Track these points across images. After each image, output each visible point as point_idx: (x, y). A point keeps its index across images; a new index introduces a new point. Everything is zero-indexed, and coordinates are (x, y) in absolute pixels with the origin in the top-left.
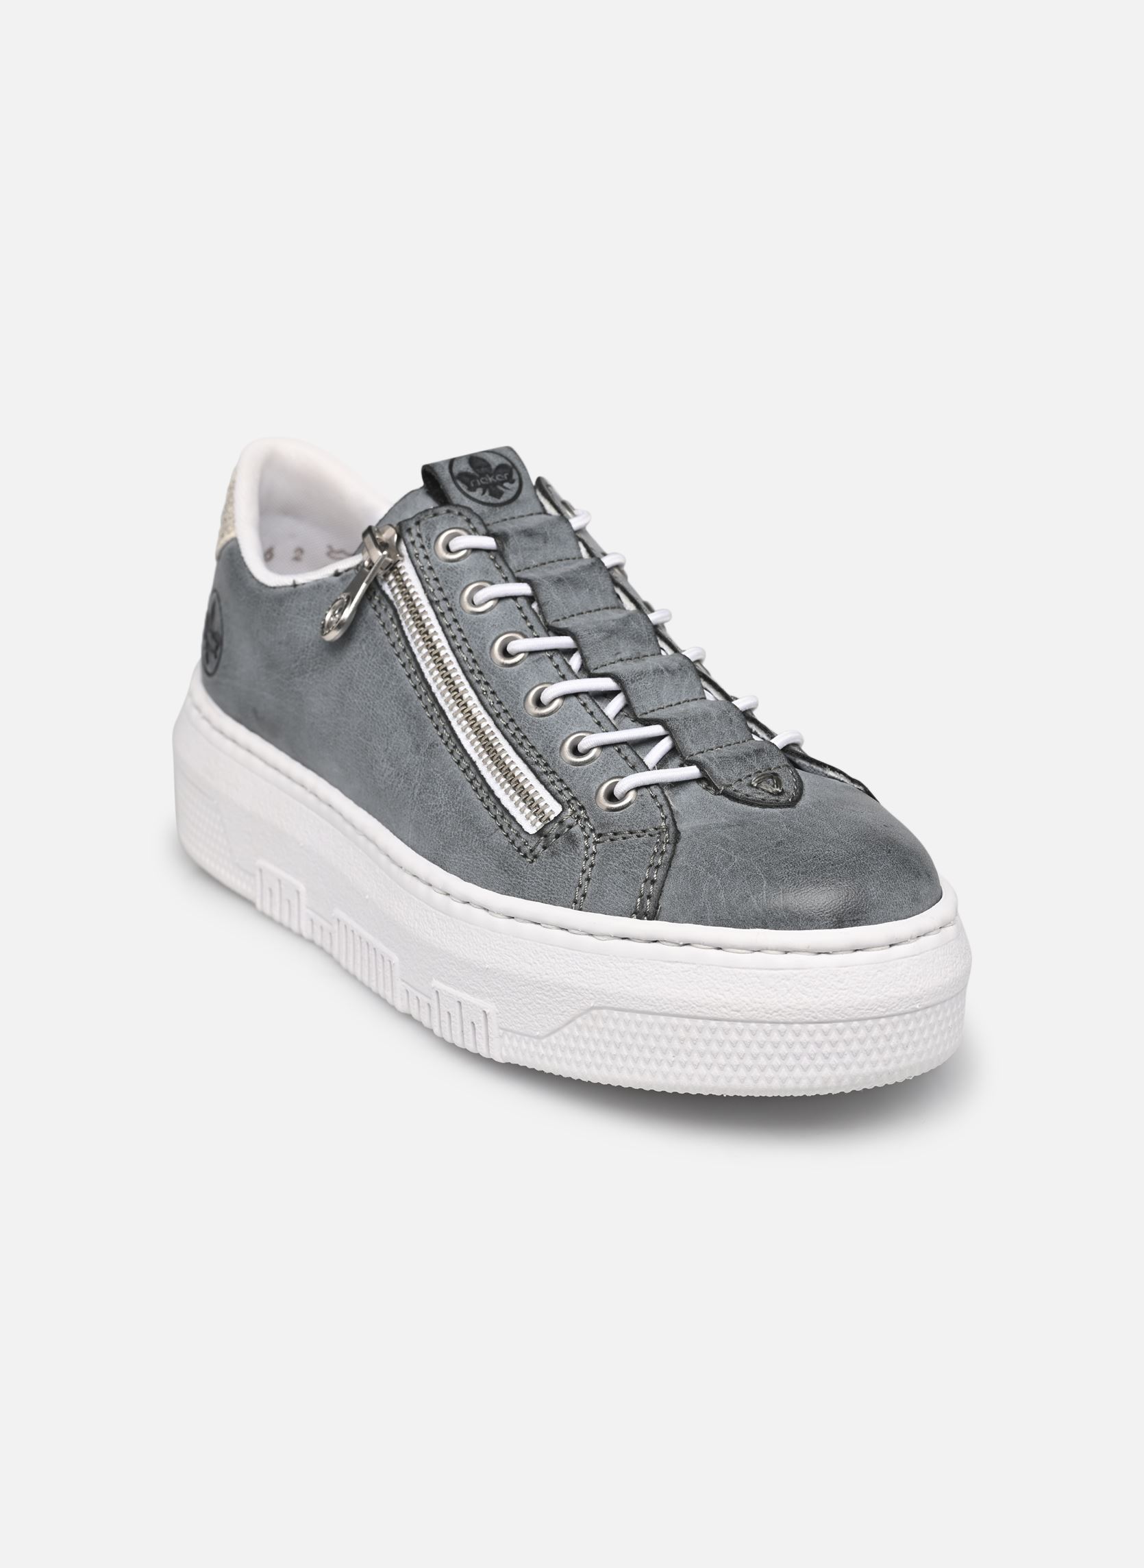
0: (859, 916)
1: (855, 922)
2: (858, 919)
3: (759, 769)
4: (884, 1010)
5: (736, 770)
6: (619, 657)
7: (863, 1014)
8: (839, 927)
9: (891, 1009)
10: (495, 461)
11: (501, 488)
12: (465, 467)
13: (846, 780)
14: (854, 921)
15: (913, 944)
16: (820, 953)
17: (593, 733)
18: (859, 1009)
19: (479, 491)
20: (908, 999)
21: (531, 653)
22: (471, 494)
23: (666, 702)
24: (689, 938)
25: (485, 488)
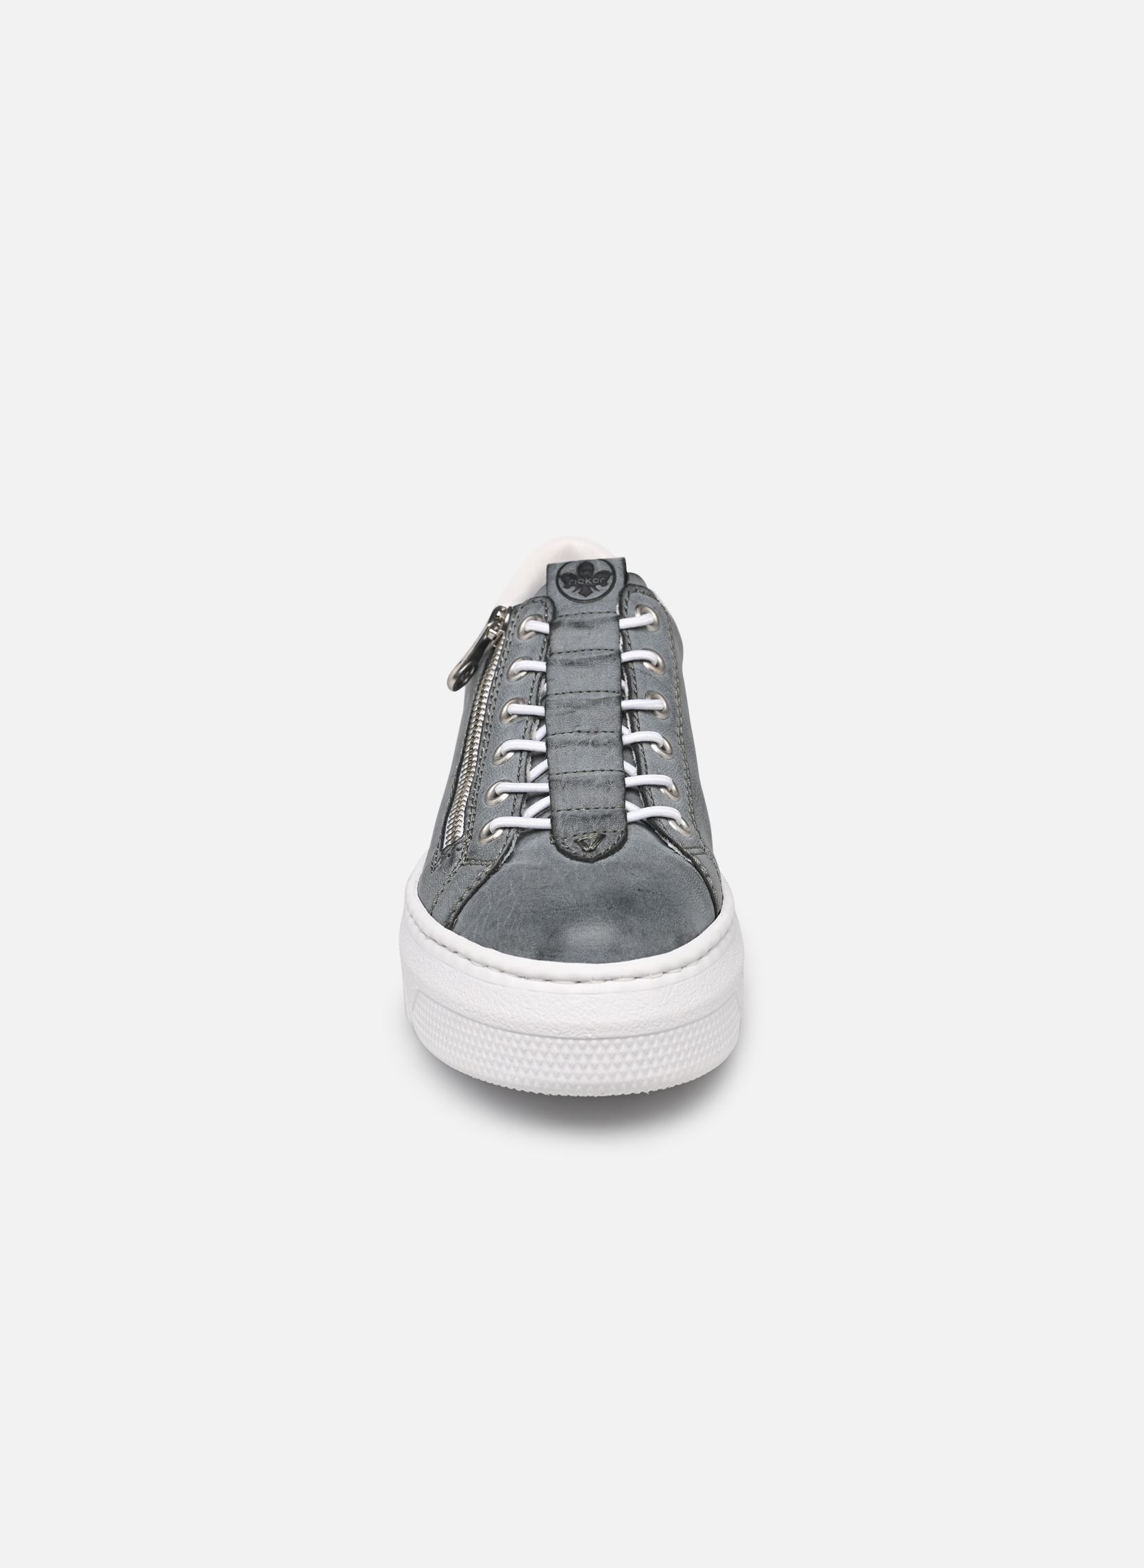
0: (556, 954)
1: (552, 958)
2: (554, 956)
3: (594, 830)
4: (557, 1032)
5: (576, 827)
6: (577, 729)
7: (541, 1032)
8: (540, 959)
9: (565, 1033)
10: (599, 568)
11: (592, 589)
12: (572, 569)
13: (679, 852)
14: (551, 956)
15: (596, 985)
16: (521, 977)
17: (511, 782)
18: (538, 1027)
19: (573, 588)
20: (579, 1028)
21: (520, 715)
22: (566, 591)
23: (580, 768)
24: (458, 948)
25: (578, 587)
